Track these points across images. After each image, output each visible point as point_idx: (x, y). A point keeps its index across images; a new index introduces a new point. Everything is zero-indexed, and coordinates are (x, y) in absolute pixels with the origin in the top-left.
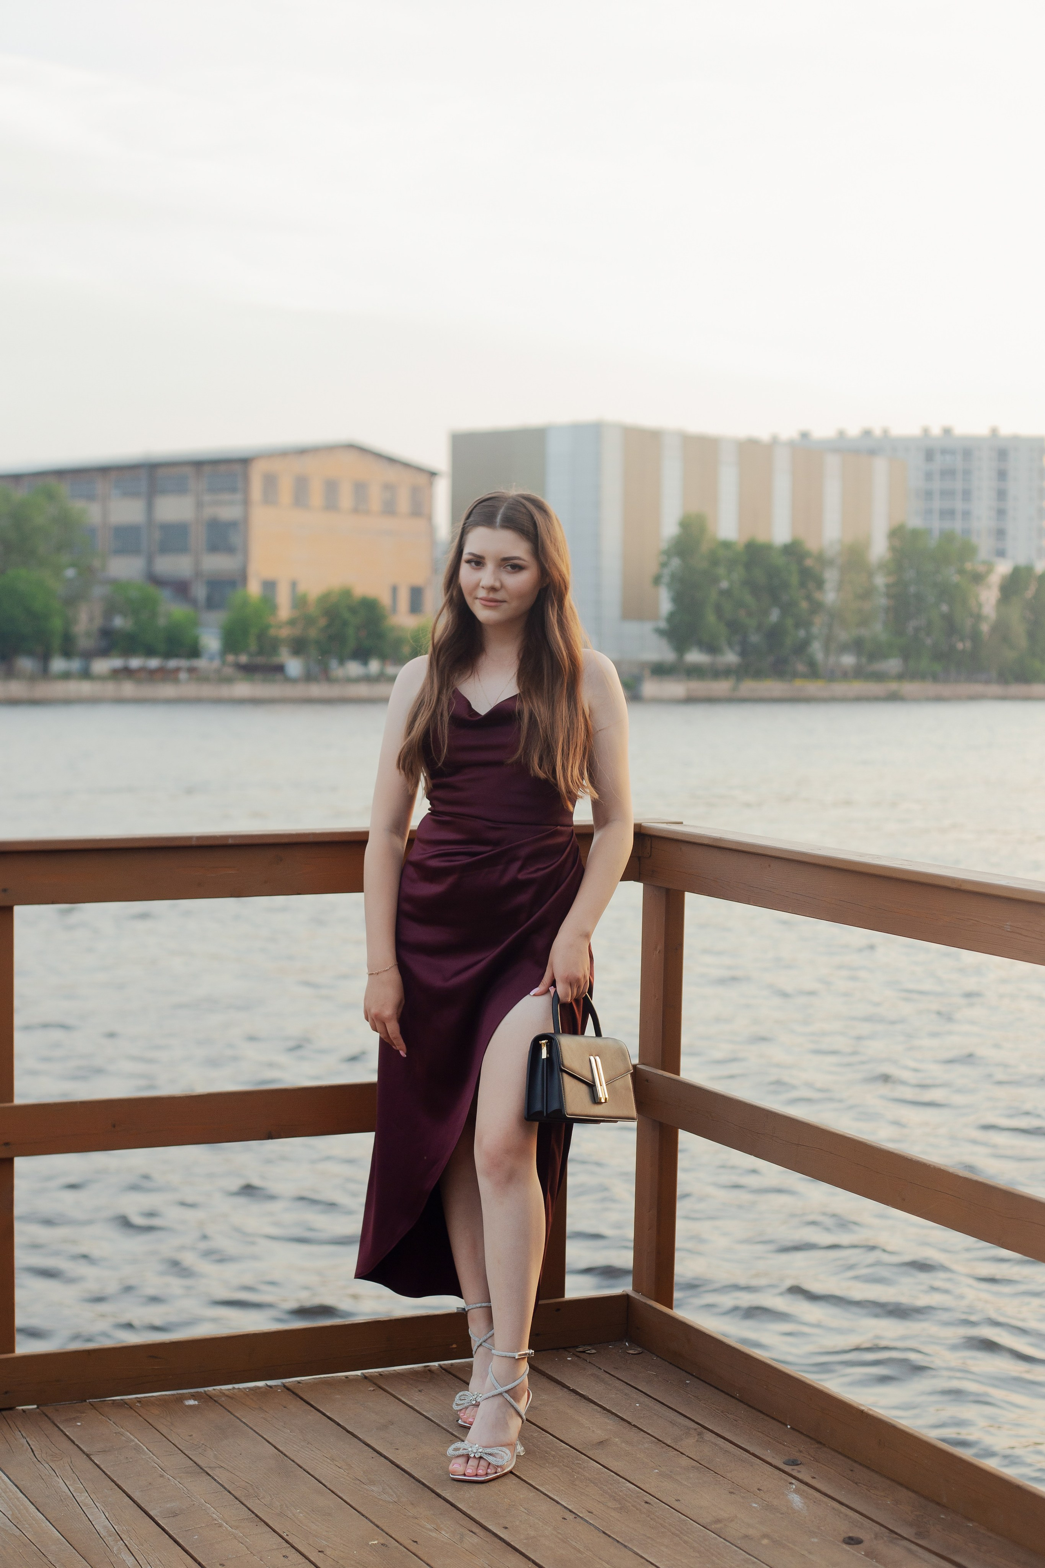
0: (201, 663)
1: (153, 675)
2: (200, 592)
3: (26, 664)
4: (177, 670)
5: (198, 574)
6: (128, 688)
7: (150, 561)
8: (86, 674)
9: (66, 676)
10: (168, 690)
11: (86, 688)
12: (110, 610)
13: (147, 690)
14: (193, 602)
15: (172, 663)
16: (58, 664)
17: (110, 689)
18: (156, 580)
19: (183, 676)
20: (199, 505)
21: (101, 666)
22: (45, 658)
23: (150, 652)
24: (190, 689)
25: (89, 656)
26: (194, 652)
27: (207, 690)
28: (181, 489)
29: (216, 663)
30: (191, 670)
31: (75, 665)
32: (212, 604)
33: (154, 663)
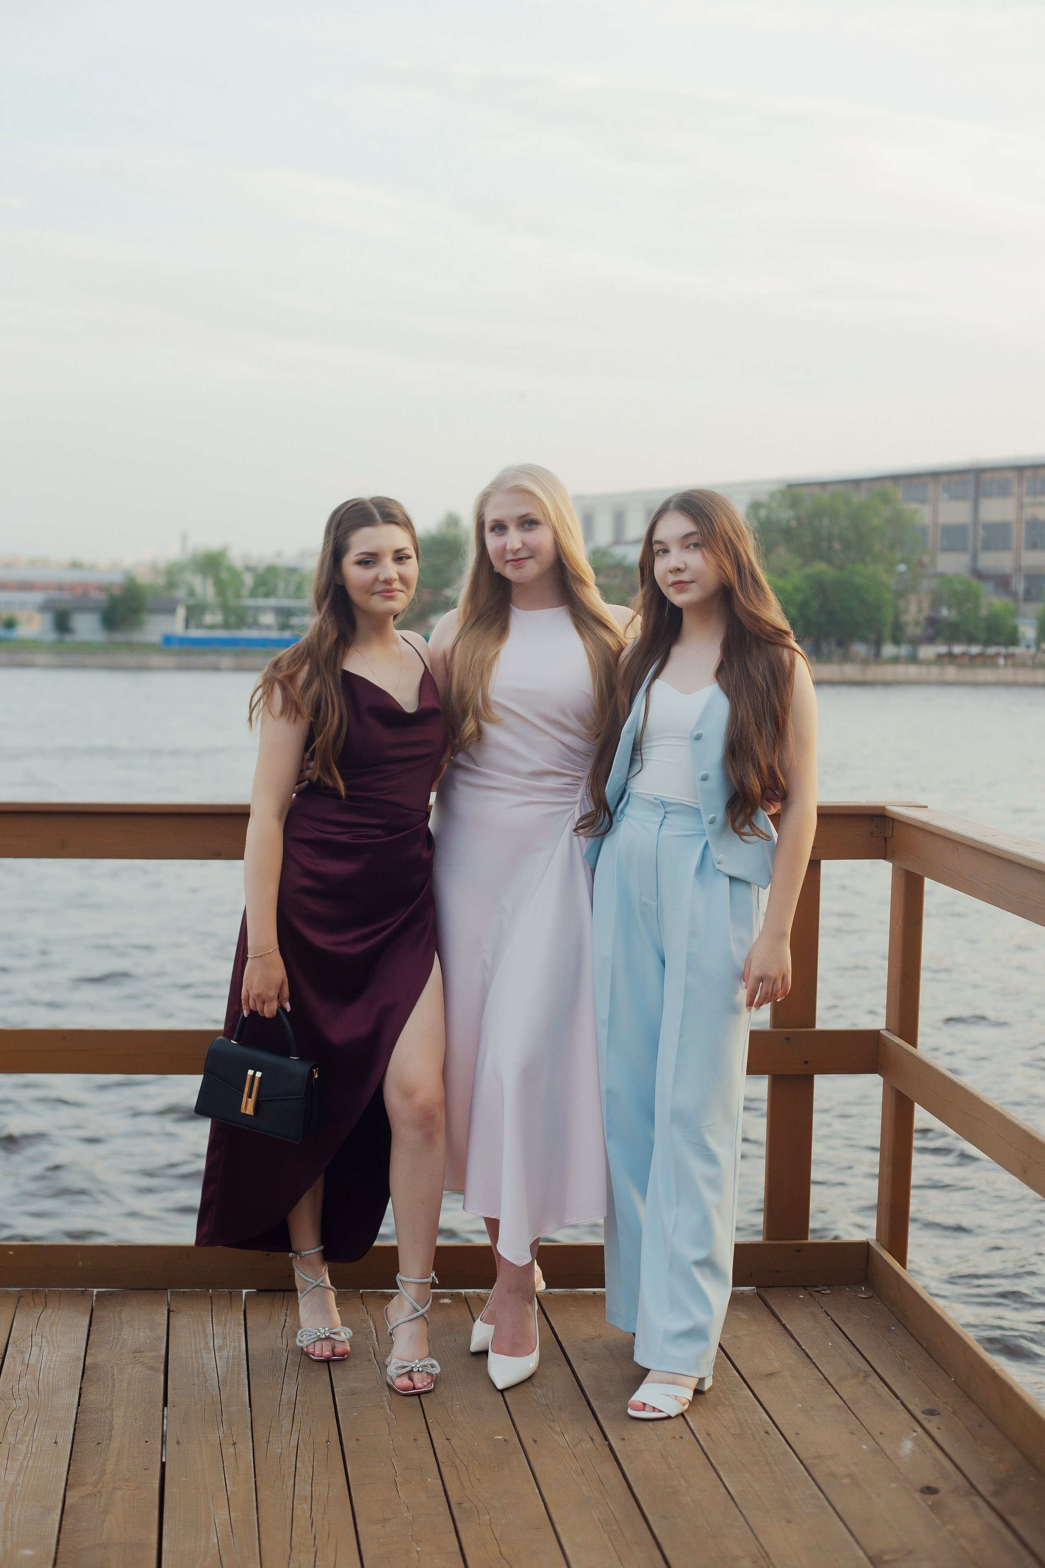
0: (1018, 650)
1: (973, 661)
2: (1019, 585)
3: (860, 649)
4: (997, 655)
5: (1018, 569)
6: (951, 672)
7: (975, 557)
8: (913, 659)
9: (895, 660)
10: (987, 674)
11: (913, 671)
12: (937, 601)
13: (969, 674)
14: (1014, 595)
15: (992, 650)
16: (889, 650)
17: (934, 672)
18: (979, 575)
19: (1001, 661)
20: (1021, 506)
21: (927, 652)
22: (878, 644)
23: (971, 640)
24: (1007, 674)
25: (916, 642)
26: (1013, 639)
27: (1022, 675)
28: (1004, 492)
29: (1033, 650)
30: (1007, 657)
31: (904, 650)
32: (1029, 597)
33: (975, 650)
